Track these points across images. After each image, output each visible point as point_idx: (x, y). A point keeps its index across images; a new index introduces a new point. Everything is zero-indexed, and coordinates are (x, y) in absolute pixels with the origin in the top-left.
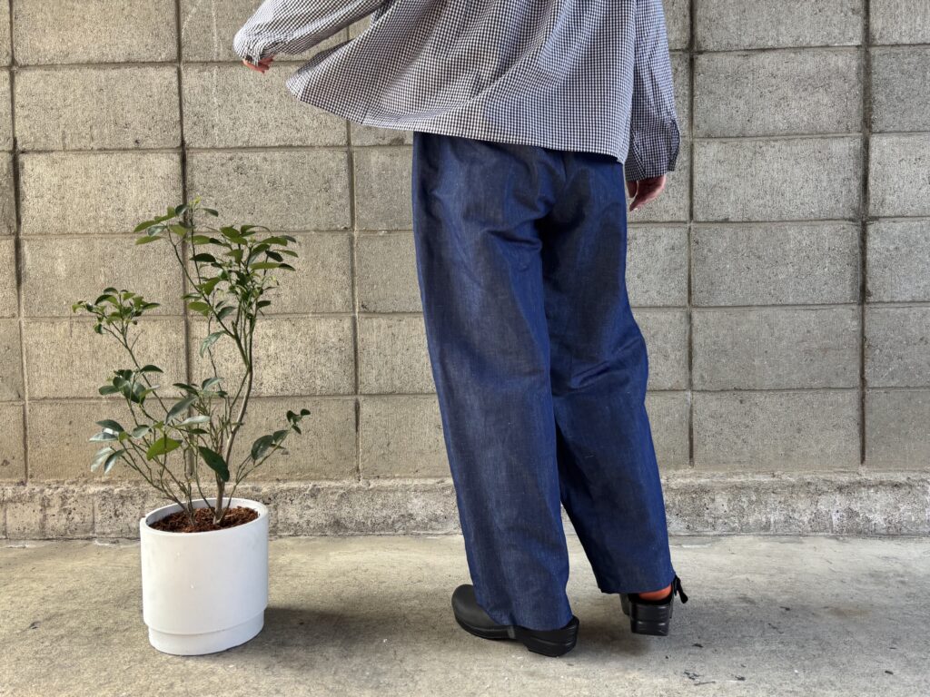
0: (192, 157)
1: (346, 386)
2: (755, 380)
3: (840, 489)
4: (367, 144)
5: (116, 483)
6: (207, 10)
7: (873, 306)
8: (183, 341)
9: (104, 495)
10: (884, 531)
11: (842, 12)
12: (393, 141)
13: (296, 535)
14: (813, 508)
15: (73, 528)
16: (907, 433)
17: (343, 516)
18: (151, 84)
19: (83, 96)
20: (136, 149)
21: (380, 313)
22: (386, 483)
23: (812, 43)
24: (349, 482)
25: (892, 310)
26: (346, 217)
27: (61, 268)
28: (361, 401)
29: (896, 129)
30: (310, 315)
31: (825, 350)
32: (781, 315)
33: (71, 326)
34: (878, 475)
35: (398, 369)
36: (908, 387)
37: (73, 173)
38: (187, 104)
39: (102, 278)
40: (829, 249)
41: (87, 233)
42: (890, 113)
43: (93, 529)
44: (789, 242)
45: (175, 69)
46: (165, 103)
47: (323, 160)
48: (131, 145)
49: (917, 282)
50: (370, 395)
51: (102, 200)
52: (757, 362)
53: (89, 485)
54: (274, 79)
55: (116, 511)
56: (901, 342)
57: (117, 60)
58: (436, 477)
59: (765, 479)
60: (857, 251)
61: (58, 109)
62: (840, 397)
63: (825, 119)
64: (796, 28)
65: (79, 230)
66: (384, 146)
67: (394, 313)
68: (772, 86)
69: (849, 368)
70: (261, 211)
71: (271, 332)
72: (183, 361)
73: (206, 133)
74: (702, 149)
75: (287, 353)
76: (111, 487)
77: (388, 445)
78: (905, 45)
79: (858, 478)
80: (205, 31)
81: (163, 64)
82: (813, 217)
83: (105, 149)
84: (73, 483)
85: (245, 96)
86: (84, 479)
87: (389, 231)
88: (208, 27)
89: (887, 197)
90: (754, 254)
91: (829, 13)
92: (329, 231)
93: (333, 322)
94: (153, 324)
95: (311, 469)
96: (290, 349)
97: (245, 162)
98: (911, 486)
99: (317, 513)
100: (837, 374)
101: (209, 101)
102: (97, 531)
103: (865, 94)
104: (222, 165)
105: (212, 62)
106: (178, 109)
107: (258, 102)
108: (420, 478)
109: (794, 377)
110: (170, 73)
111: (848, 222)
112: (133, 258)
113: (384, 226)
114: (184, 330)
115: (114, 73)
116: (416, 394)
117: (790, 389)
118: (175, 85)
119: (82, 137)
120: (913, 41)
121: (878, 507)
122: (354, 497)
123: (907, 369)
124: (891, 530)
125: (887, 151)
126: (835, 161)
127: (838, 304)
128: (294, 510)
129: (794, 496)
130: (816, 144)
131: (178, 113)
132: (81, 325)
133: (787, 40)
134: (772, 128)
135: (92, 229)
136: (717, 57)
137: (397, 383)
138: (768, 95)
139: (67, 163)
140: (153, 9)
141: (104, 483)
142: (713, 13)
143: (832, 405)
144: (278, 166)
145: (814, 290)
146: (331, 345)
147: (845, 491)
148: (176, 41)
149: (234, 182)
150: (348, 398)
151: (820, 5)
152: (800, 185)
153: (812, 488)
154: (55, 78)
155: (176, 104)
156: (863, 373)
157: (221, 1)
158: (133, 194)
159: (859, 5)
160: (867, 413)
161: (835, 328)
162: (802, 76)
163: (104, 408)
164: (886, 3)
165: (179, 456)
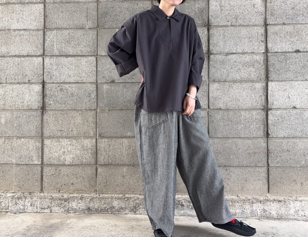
0: (46, 85)
1: (93, 162)
2: (231, 163)
3: (260, 202)
4: (103, 82)
5: (16, 193)
7: (271, 138)
8: (41, 146)
9: (12, 197)
10: (276, 217)
11: (258, 41)
12: (111, 81)
13: (75, 212)
14: (251, 208)
15: (2, 208)
16: (283, 183)
17: (91, 206)
18: (34, 62)
19: (13, 66)
20: (29, 83)
21: (105, 137)
22: (106, 196)
23: (248, 51)
24: (93, 195)
25: (277, 140)
26: (95, 106)
27: (3, 121)
28: (98, 166)
29: (276, 80)
30: (82, 137)
31: (255, 153)
32: (240, 141)
33: (5, 140)
34: (273, 197)
35: (111, 156)
36: (283, 167)
37: (8, 90)
38: (45, 69)
39: (16, 124)
40: (255, 119)
41: (12, 110)
42: (275, 74)
43: (8, 208)
44: (242, 117)
45: (42, 58)
46: (39, 68)
47: (88, 87)
48: (27, 82)
49: (285, 131)
50: (101, 165)
51: (17, 99)
52: (231, 157)
53: (8, 193)
54: (73, 61)
55: (16, 203)
56: (281, 151)
57: (24, 55)
58: (122, 194)
59: (234, 197)
60: (265, 120)
61: (5, 70)
62: (260, 170)
63: (253, 76)
64: (243, 47)
65: (9, 109)
66: (108, 83)
67: (110, 137)
68: (235, 65)
69: (263, 160)
70: (68, 103)
71: (69, 143)
72: (40, 152)
73: (51, 78)
74: (212, 85)
75: (74, 150)
76: (15, 194)
77: (107, 182)
78: (279, 52)
79: (267, 198)
80: (52, 46)
81: (39, 56)
82: (250, 108)
83: (19, 83)
84: (3, 193)
85: (64, 66)
86: (6, 191)
87: (109, 110)
89: (274, 102)
90: (230, 120)
91: (253, 42)
92: (90, 110)
93: (90, 140)
94: (31, 139)
95: (81, 190)
97: (63, 87)
98: (285, 202)
99: (82, 205)
100: (259, 162)
101: (52, 68)
102: (9, 209)
103: (266, 68)
104: (56, 88)
105: (54, 55)
106: (42, 70)
107: (68, 68)
108: (117, 194)
109: (244, 162)
110: (40, 59)
111: (261, 110)
112: (26, 118)
113: (107, 109)
114: (41, 141)
115: (23, 59)
116: (116, 165)
117: (243, 166)
118: (42, 63)
119: (12, 79)
120: (282, 51)
121: (274, 209)
122: (95, 200)
123: (283, 161)
124: (278, 217)
125: (274, 87)
126: (257, 90)
127: (259, 138)
128: (75, 204)
129: (244, 204)
130: (250, 84)
131: (42, 71)
132: (8, 140)
133: (240, 51)
134: (235, 79)
136: (217, 56)
137: (110, 161)
138: (234, 68)
139: (7, 87)
140: (36, 39)
141: (13, 193)
142: (215, 42)
143: (257, 172)
144: (74, 89)
145: (251, 133)
146: (89, 148)
147: (262, 203)
148: (43, 49)
149: (59, 94)
150: (94, 166)
151: (251, 39)
152: (245, 98)
153: (251, 201)
154: (5, 60)
155: (42, 69)
156: (268, 161)
157: (58, 36)
158: (27, 97)
159: (263, 39)
160: (269, 175)
161: (258, 146)
162: (245, 62)
163: (14, 168)
164: (273, 39)
165: (38, 184)
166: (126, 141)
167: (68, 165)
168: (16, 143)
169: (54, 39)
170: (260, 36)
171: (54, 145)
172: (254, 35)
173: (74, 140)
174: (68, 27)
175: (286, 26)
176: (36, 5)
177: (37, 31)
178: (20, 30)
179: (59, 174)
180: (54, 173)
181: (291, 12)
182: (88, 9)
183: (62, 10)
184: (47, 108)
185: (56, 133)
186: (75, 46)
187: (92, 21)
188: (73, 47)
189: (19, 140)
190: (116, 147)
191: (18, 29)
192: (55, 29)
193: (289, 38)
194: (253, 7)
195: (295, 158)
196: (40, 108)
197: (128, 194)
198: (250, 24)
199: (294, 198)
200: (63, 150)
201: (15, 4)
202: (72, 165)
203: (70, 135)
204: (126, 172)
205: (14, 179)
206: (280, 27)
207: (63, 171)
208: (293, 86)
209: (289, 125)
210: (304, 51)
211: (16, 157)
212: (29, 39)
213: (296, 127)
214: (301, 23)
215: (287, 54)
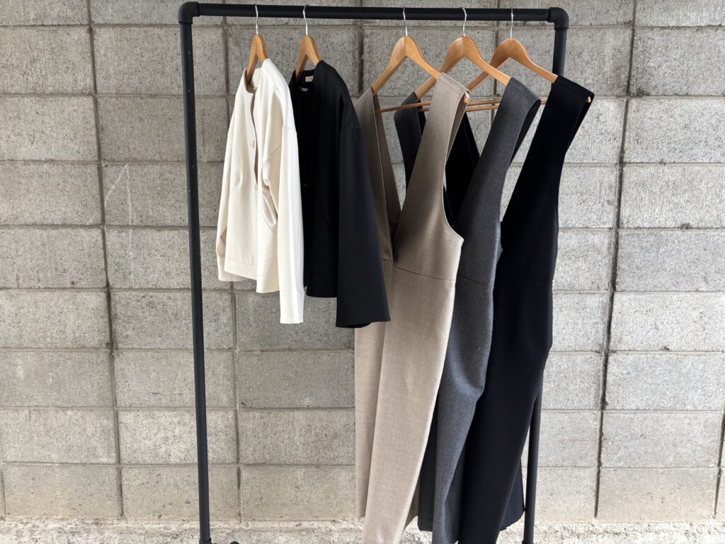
0: (115, 295)
1: (230, 457)
3: (578, 535)
4: (245, 289)
6: (123, 187)
7: (609, 412)
8: (112, 425)
9: (59, 530)
11: (599, 202)
16: (627, 498)
18: (82, 241)
19: (30, 249)
20: (72, 288)
21: (254, 408)
23: (577, 225)
24: (233, 524)
25: (622, 415)
26: (230, 341)
27: (20, 373)
28: (241, 467)
29: (635, 288)
31: (574, 441)
33: (30, 413)
34: (604, 526)
35: (268, 447)
36: (630, 467)
37: (26, 305)
38: (110, 256)
39: (51, 380)
40: (581, 372)
41: (38, 348)
42: (630, 277)
44: (552, 367)
45: (100, 231)
46: (93, 255)
47: (213, 299)
48: (69, 285)
49: (641, 396)
50: (248, 465)
51: (49, 325)
53: (49, 521)
54: (175, 240)
55: (69, 540)
56: (627, 437)
57: (55, 223)
58: (295, 521)
60: (601, 374)
61: (12, 258)
62: (581, 473)
63: (583, 280)
65: (32, 345)
67: (265, 408)
69: (590, 454)
70: (167, 335)
71: (176, 420)
72: (112, 439)
73: (125, 277)
75: (188, 434)
76: (65, 524)
77: (261, 499)
78: (645, 228)
79: (591, 529)
80: (122, 203)
81: (91, 226)
82: (570, 349)
83: (49, 288)
84: (38, 519)
86: (46, 517)
87: (262, 351)
88: (125, 200)
89: (625, 338)
91: (590, 204)
92: (217, 350)
93: (221, 413)
94: (89, 412)
96: (190, 432)
97: (155, 299)
98: (626, 535)
100: (581, 458)
101: (126, 254)
103: (613, 263)
104: (138, 301)
105: (128, 225)
106: (103, 260)
107: (163, 256)
108: (284, 521)
109: (550, 459)
110: (96, 233)
111: (595, 353)
112: (73, 367)
113: (257, 348)
114: (111, 417)
115: (53, 232)
116: (281, 465)
118: (100, 242)
119: (32, 279)
120: (652, 225)
122: (237, 534)
123: (630, 455)
125: (626, 304)
126: (588, 310)
127: (585, 409)
128: (194, 543)
129: (546, 539)
130: (576, 298)
131: (103, 264)
132: (37, 412)
135: (42, 346)
137: (268, 457)
139: (21, 298)
140: (82, 185)
141: (60, 520)
143: (576, 478)
144: (179, 303)
145: (568, 400)
146: (219, 429)
147: (581, 537)
148: (100, 210)
149: (147, 313)
150: (232, 466)
151: (584, 197)
152: (562, 327)
153: (559, 534)
154: (9, 235)
155: (102, 256)
156: (599, 457)
157: (134, 180)
158: (71, 320)
159: (613, 197)
160: (600, 483)
161: (581, 426)
162: (568, 249)
163: (56, 470)
164: (634, 197)
165: (112, 503)
166: (301, 417)
167: (176, 465)
168: (55, 419)
169: (125, 186)
170: (605, 189)
171: (142, 424)
172: (592, 188)
173: (185, 413)
174: (157, 157)
175: (666, 169)
176: (74, 100)
177: (83, 165)
178: (39, 162)
179: (157, 482)
180: (145, 481)
181: (680, 136)
182: (204, 114)
183: (140, 114)
184: (120, 346)
185: (146, 399)
186: (177, 205)
187: (216, 143)
188: (172, 206)
189: (61, 414)
190: (280, 428)
191: (34, 158)
192: (126, 161)
193: (669, 196)
194: (595, 121)
195: (656, 450)
196: (104, 345)
197: (307, 521)
198: (585, 161)
199: (645, 526)
200: (163, 435)
201: (23, 97)
202: (185, 465)
203: (178, 404)
204: (301, 479)
205: (58, 493)
206: (652, 169)
207: (165, 477)
208: (667, 303)
209: (649, 384)
210: (700, 226)
211: (59, 449)
212: (63, 184)
213: (665, 390)
214: (701, 161)
215: (663, 233)
